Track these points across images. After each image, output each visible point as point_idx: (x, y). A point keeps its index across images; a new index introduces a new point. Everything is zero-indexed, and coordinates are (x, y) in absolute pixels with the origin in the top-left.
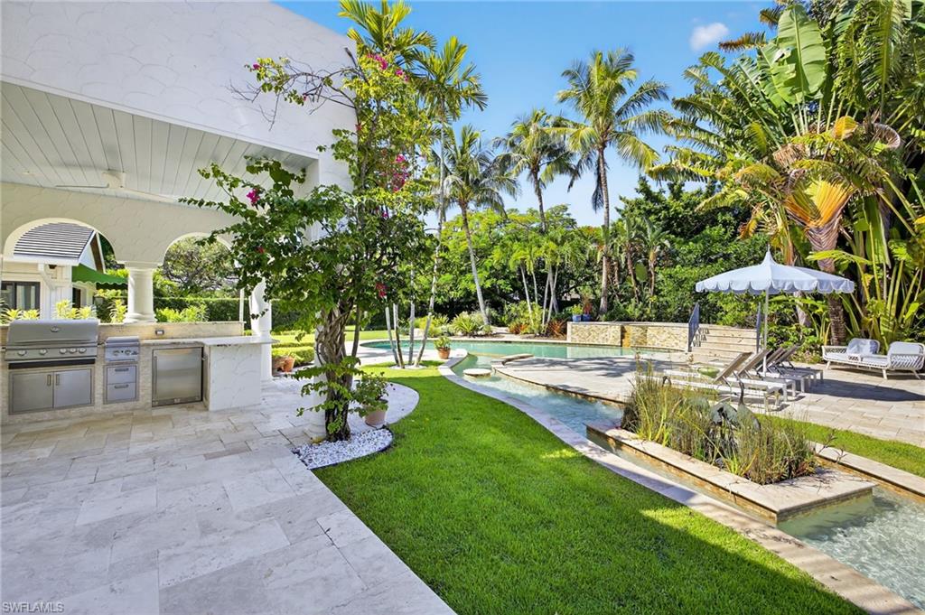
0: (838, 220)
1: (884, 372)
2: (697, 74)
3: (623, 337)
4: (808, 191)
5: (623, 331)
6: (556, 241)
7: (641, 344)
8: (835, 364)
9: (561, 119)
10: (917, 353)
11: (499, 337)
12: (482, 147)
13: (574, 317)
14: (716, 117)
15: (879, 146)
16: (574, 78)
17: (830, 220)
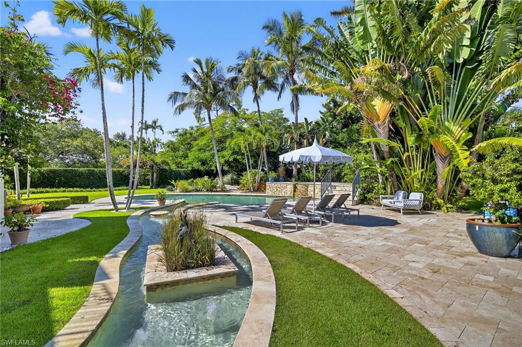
0: (387, 120)
1: (401, 210)
2: (314, 30)
3: (295, 191)
4: (373, 103)
5: (295, 187)
6: (261, 132)
7: (305, 195)
8: (386, 206)
9: (269, 55)
10: (419, 199)
11: (230, 192)
12: (218, 72)
13: (270, 179)
14: (324, 57)
15: (399, 77)
16: (271, 30)
17: (384, 121)
